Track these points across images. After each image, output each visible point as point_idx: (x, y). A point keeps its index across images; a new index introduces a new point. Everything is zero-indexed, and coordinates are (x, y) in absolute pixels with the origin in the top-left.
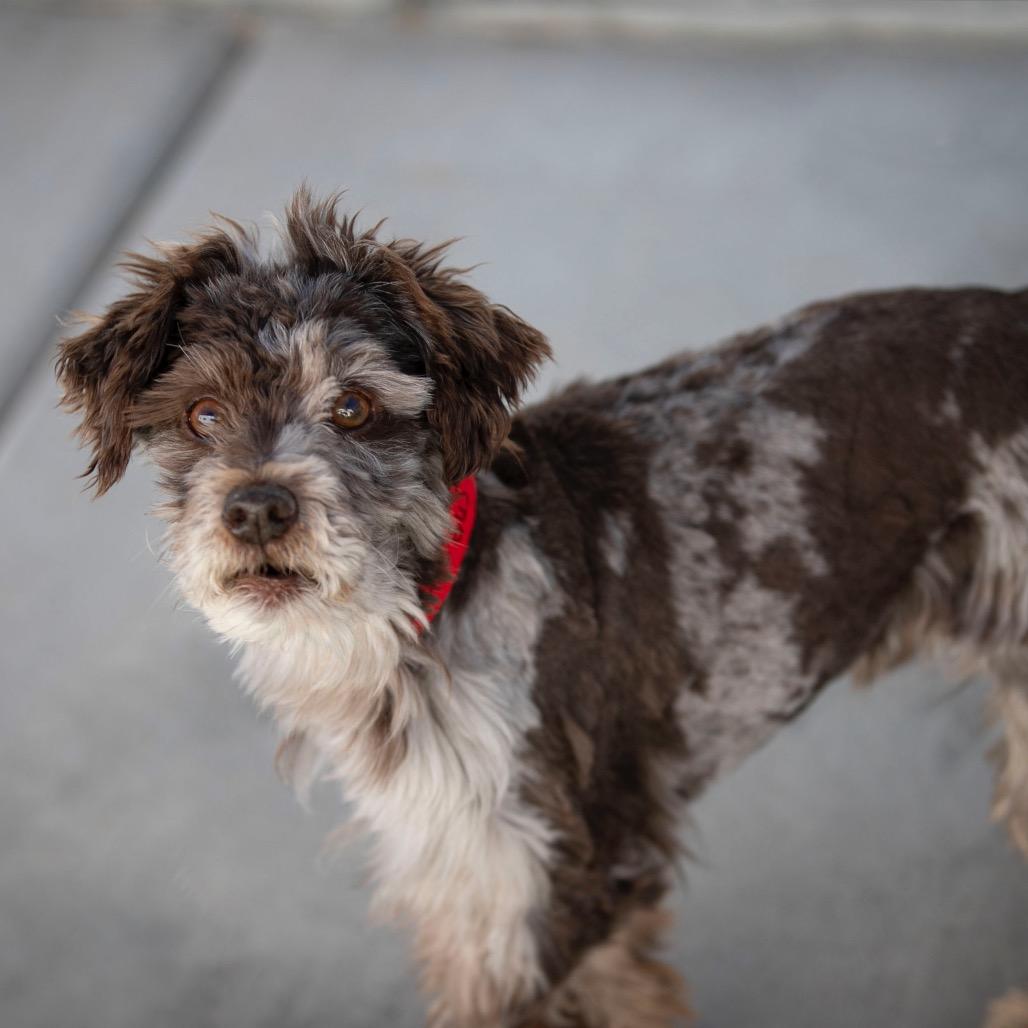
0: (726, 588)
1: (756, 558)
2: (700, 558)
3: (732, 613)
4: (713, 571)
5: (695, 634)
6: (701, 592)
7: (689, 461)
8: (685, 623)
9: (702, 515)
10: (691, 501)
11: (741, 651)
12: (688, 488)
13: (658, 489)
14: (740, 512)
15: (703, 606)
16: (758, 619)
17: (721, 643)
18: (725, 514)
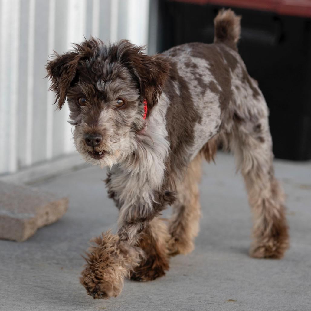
0: (203, 93)
1: (208, 85)
2: (195, 87)
3: (206, 99)
4: (199, 89)
5: (198, 106)
6: (198, 95)
7: (184, 66)
8: (195, 104)
9: (193, 77)
10: (189, 75)
11: (209, 109)
12: (187, 72)
13: (181, 73)
14: (201, 75)
15: (199, 99)
16: (212, 100)
17: (204, 108)
18: (198, 76)
